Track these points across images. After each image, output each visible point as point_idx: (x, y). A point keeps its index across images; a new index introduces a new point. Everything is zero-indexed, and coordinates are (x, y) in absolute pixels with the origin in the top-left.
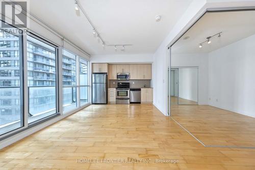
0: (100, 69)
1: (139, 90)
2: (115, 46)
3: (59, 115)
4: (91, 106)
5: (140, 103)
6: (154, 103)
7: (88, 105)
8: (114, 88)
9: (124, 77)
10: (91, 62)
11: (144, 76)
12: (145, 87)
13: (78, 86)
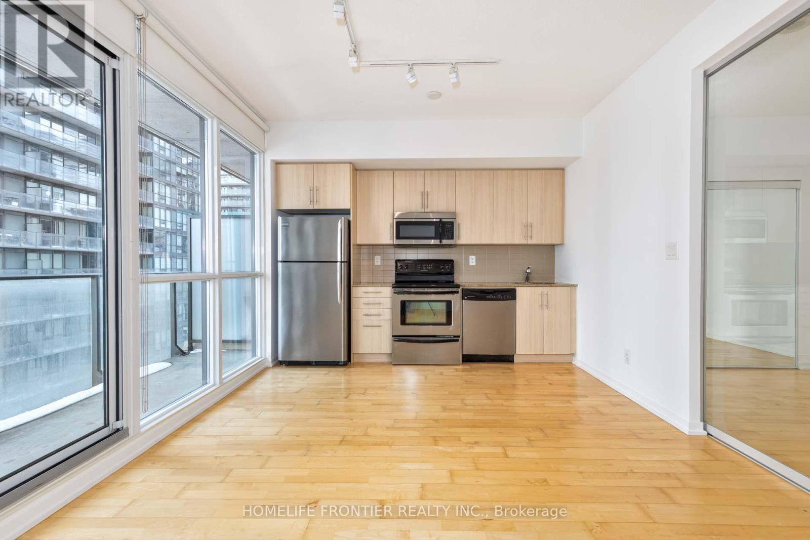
0: (314, 191)
1: (509, 294)
2: (411, 66)
3: (118, 434)
4: (268, 376)
5: (508, 359)
6: (579, 361)
7: (258, 373)
8: (383, 284)
9: (431, 230)
10: (270, 157)
11: (528, 226)
12: (528, 280)
13: (212, 278)
